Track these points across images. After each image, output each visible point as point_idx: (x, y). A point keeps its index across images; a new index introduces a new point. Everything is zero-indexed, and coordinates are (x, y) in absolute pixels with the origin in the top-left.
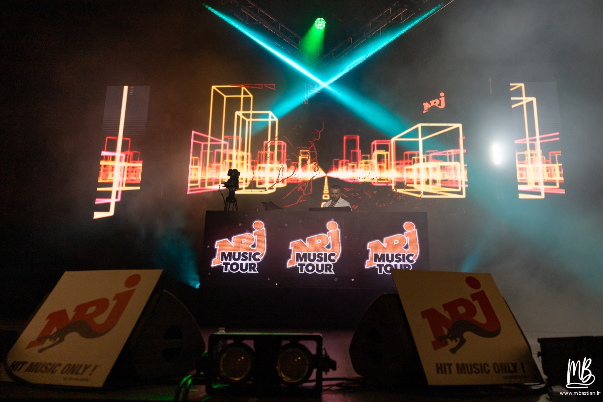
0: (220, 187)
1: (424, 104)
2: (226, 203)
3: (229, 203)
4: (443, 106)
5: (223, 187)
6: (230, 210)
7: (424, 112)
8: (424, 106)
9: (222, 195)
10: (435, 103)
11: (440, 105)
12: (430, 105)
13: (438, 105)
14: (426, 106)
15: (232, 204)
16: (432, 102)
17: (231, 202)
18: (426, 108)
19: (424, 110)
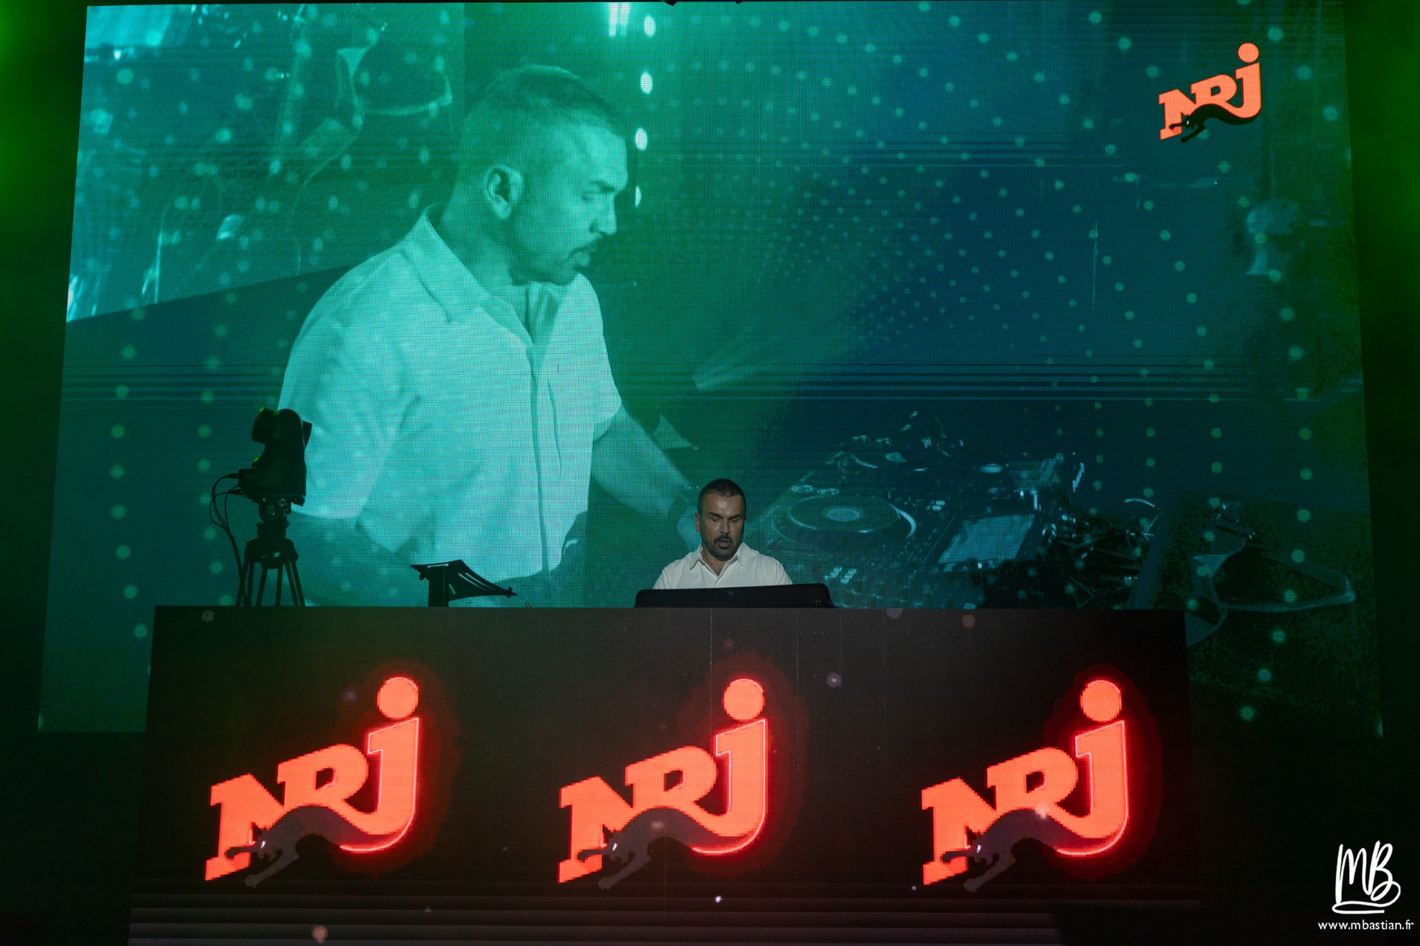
0: (217, 492)
1: (1163, 98)
2: (244, 572)
3: (258, 566)
4: (1251, 107)
5: (231, 492)
6: (264, 603)
7: (1166, 134)
8: (1163, 105)
9: (227, 530)
10: (1215, 91)
11: (1238, 100)
12: (1195, 102)
13: (1229, 102)
14: (1175, 105)
15: (272, 574)
16: (1202, 90)
17: (270, 564)
18: (1172, 117)
19: (1164, 127)
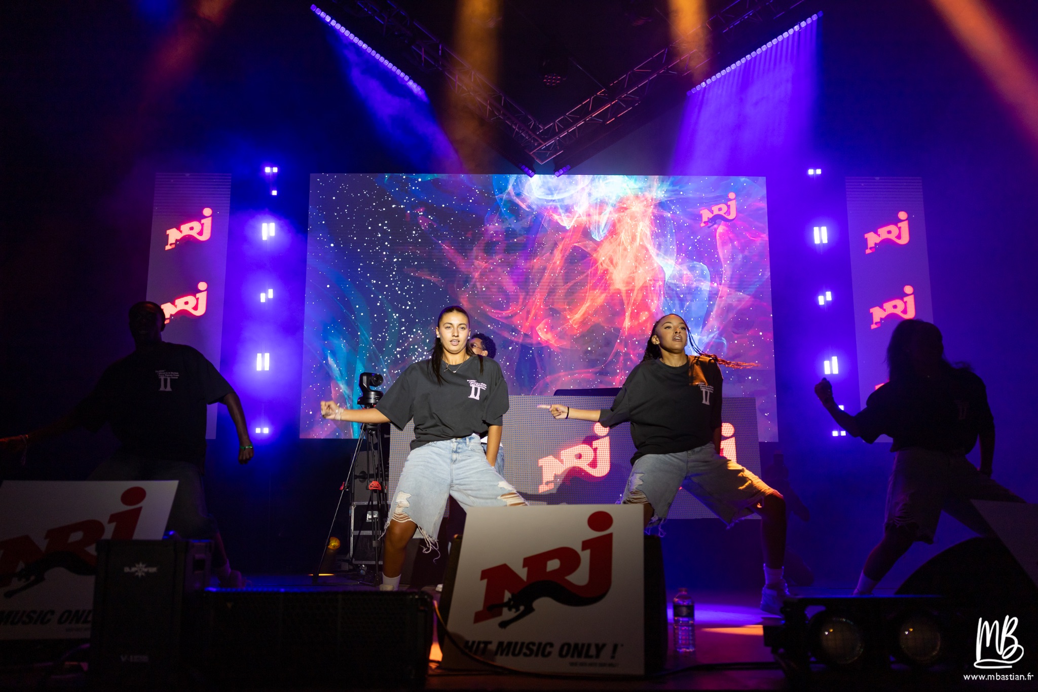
1: (702, 212)
4: (733, 215)
7: (702, 225)
8: (702, 215)
11: (728, 213)
13: (725, 213)
16: (715, 209)
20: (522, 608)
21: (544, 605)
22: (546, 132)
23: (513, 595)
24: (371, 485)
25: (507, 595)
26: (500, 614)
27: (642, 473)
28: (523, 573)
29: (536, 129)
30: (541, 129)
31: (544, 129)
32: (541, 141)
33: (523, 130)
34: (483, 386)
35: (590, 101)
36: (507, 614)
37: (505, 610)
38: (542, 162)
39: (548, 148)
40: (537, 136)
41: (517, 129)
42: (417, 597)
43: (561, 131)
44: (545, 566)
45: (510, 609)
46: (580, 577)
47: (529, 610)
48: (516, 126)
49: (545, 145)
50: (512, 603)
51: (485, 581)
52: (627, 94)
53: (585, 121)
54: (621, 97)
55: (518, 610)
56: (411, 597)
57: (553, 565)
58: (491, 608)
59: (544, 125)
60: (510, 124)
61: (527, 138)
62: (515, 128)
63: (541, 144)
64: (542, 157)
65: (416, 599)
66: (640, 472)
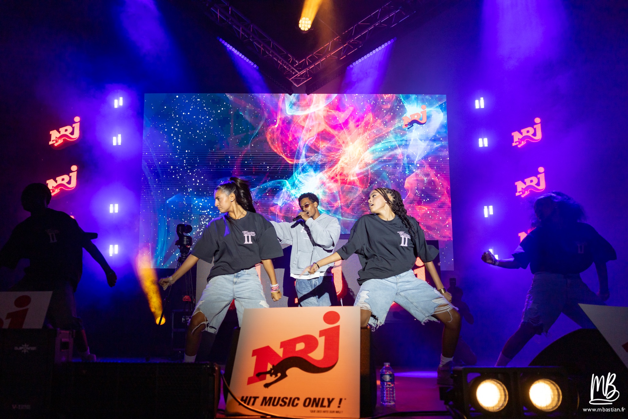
4: (424, 120)
11: (421, 119)
14: (406, 120)
20: (279, 375)
21: (293, 372)
22: (300, 65)
23: (273, 366)
24: (184, 298)
25: (270, 367)
26: (265, 379)
27: (368, 291)
28: (280, 352)
29: (293, 63)
30: (297, 63)
31: (299, 63)
32: (297, 71)
33: (285, 64)
34: (253, 234)
35: (329, 44)
36: (269, 379)
37: (268, 376)
38: (298, 85)
39: (301, 76)
40: (294, 67)
41: (281, 63)
42: (208, 366)
43: (310, 64)
44: (295, 347)
45: (271, 376)
46: (318, 355)
47: (284, 376)
48: (280, 62)
49: (300, 74)
50: (273, 371)
51: (255, 357)
52: (354, 39)
53: (326, 57)
54: (350, 42)
55: (276, 376)
56: (204, 366)
57: (300, 346)
58: (259, 375)
59: (299, 61)
60: (276, 60)
61: (288, 69)
62: (279, 62)
63: (296, 73)
64: (298, 81)
65: (208, 368)
66: (367, 289)
